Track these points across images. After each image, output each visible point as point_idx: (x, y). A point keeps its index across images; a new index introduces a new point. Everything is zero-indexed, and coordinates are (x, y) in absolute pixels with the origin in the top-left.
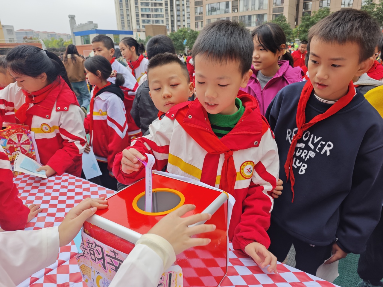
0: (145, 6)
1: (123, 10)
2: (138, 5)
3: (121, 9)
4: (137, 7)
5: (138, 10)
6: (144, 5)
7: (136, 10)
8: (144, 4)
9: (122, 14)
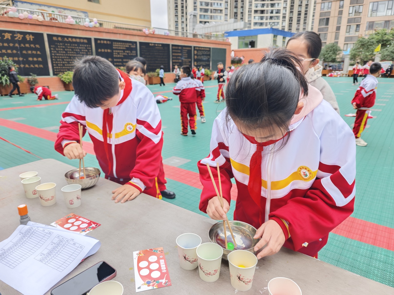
1: (178, 16)
2: (197, 11)
6: (203, 12)
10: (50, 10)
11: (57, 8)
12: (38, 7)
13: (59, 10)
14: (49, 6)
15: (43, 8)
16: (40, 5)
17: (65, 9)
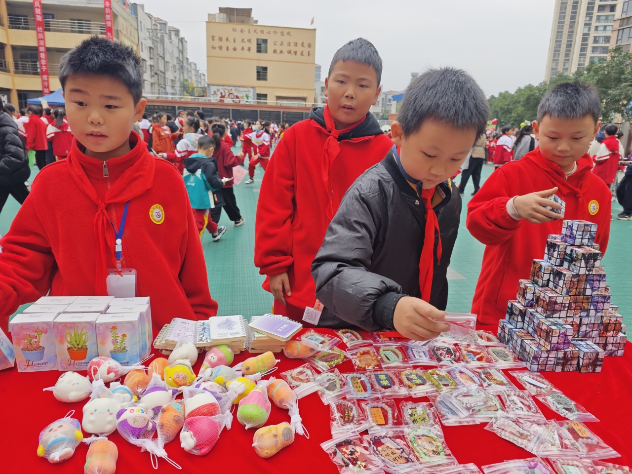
0: (600, 53)
1: (558, 60)
2: (586, 51)
3: (554, 60)
4: (585, 55)
5: (584, 61)
6: (598, 52)
7: (579, 61)
8: (599, 50)
9: (554, 67)
10: (229, 88)
11: (234, 86)
12: (222, 87)
13: (236, 88)
14: (229, 86)
15: (225, 87)
16: (224, 86)
17: (239, 87)
